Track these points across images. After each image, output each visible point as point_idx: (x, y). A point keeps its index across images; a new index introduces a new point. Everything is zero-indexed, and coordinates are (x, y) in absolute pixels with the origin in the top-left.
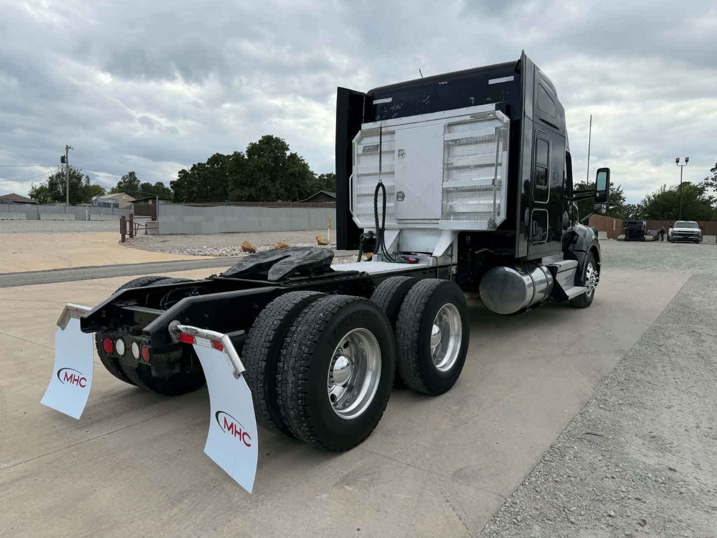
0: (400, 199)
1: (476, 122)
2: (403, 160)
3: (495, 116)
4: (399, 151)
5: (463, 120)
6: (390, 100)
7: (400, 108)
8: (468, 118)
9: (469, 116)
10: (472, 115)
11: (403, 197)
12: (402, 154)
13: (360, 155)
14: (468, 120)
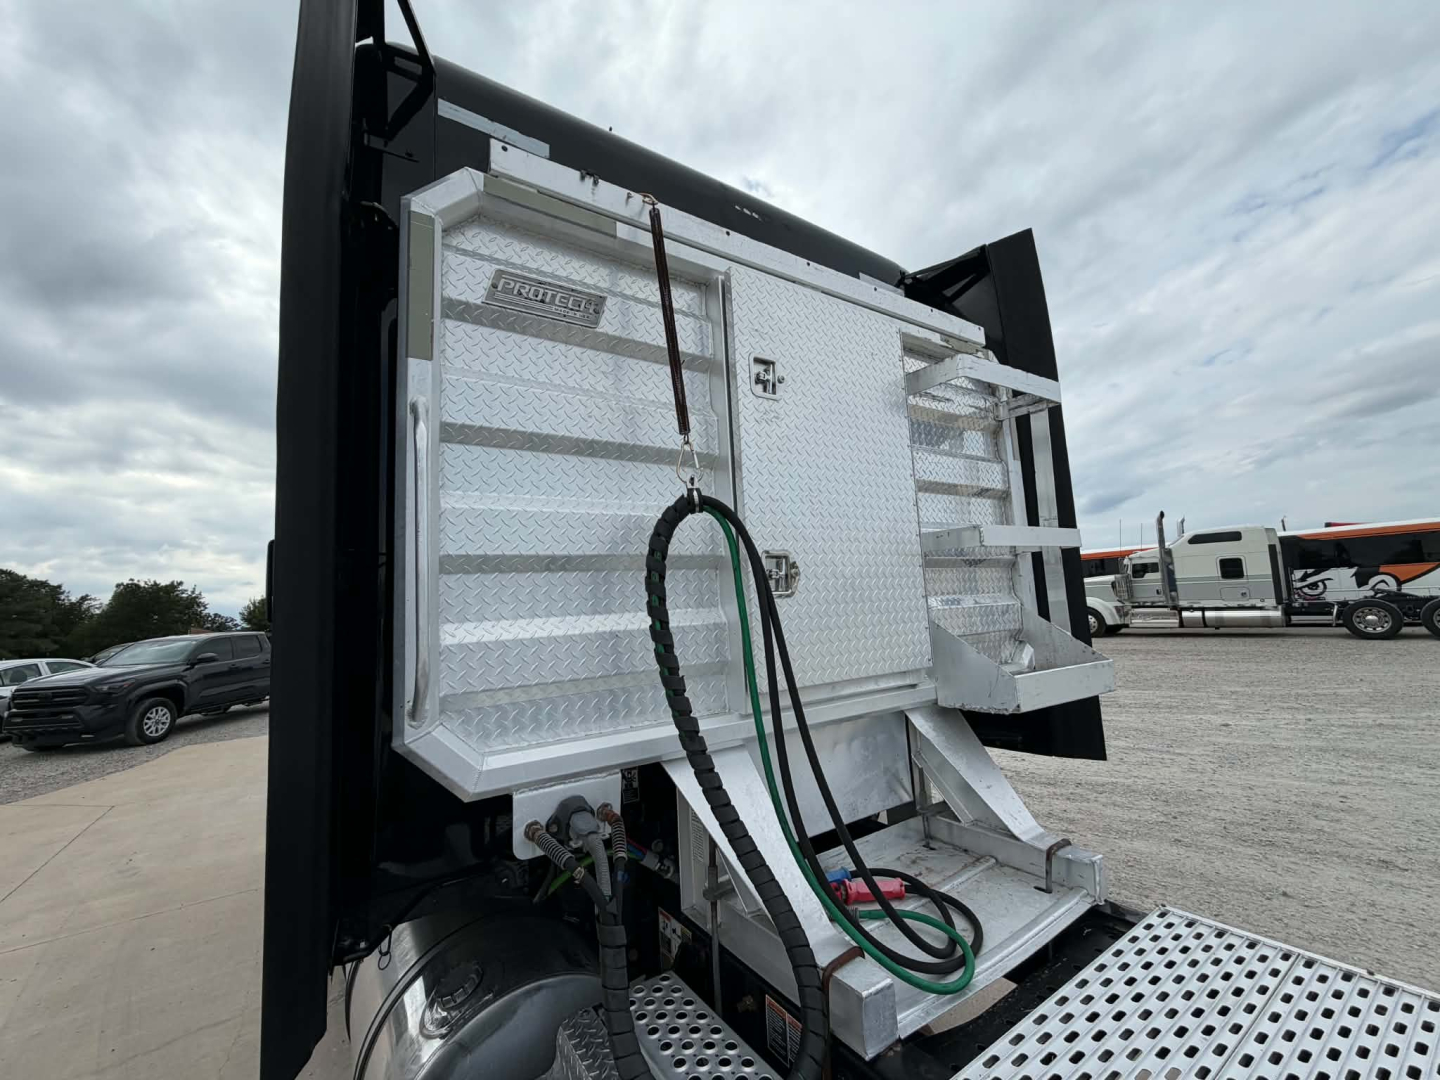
2: (776, 405)
5: (927, 340)
9: (938, 335)
11: (792, 580)
13: (460, 311)
14: (936, 344)
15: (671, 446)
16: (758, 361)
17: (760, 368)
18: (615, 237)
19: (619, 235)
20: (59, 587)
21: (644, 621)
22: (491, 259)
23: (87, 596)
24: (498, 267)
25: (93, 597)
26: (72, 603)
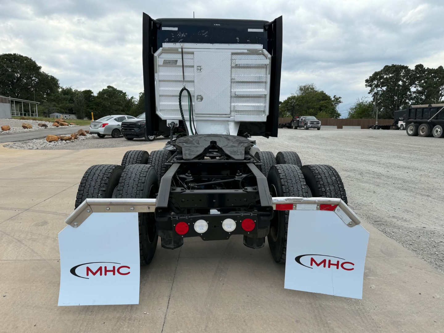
0: (199, 100)
1: (251, 54)
2: (201, 73)
3: (263, 52)
4: (197, 66)
5: (243, 52)
6: (176, 29)
7: (185, 36)
8: (246, 51)
9: (246, 50)
10: (248, 50)
11: (202, 99)
12: (200, 69)
13: (160, 66)
16: (198, 66)
19: (179, 51)
20: (125, 93)
21: (178, 103)
23: (133, 97)
24: (164, 59)
25: (134, 97)
26: (129, 99)
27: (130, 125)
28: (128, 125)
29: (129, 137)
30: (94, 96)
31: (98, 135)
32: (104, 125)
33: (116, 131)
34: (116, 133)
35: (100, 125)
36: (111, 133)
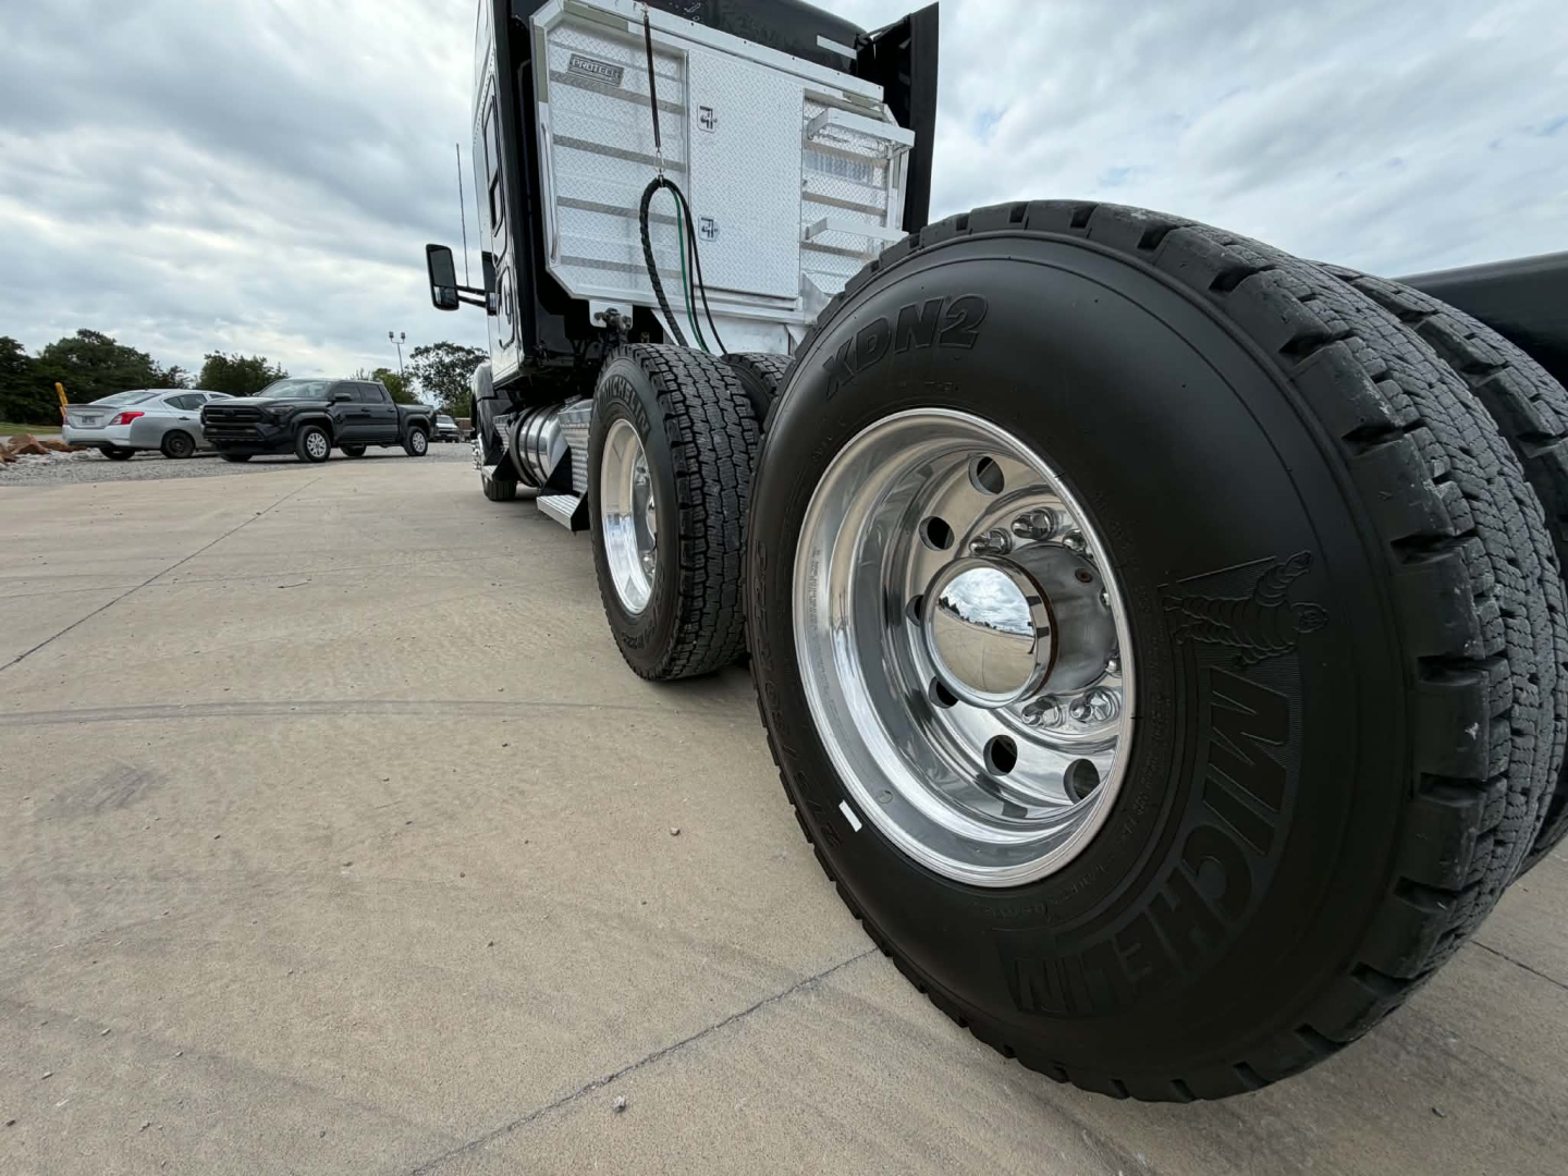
0: (705, 235)
1: (852, 110)
2: (711, 135)
3: (883, 113)
5: (831, 96)
8: (839, 95)
9: (841, 93)
11: (714, 233)
12: (708, 119)
13: (557, 77)
14: (838, 100)
15: (651, 154)
16: (702, 108)
17: (705, 113)
18: (627, 31)
19: (630, 30)
22: (570, 48)
24: (572, 52)
25: (183, 368)
26: (164, 375)
27: (237, 413)
28: (228, 414)
29: (233, 451)
30: (27, 358)
31: (101, 450)
32: (127, 418)
33: (177, 437)
34: (178, 445)
35: (110, 417)
36: (159, 444)
